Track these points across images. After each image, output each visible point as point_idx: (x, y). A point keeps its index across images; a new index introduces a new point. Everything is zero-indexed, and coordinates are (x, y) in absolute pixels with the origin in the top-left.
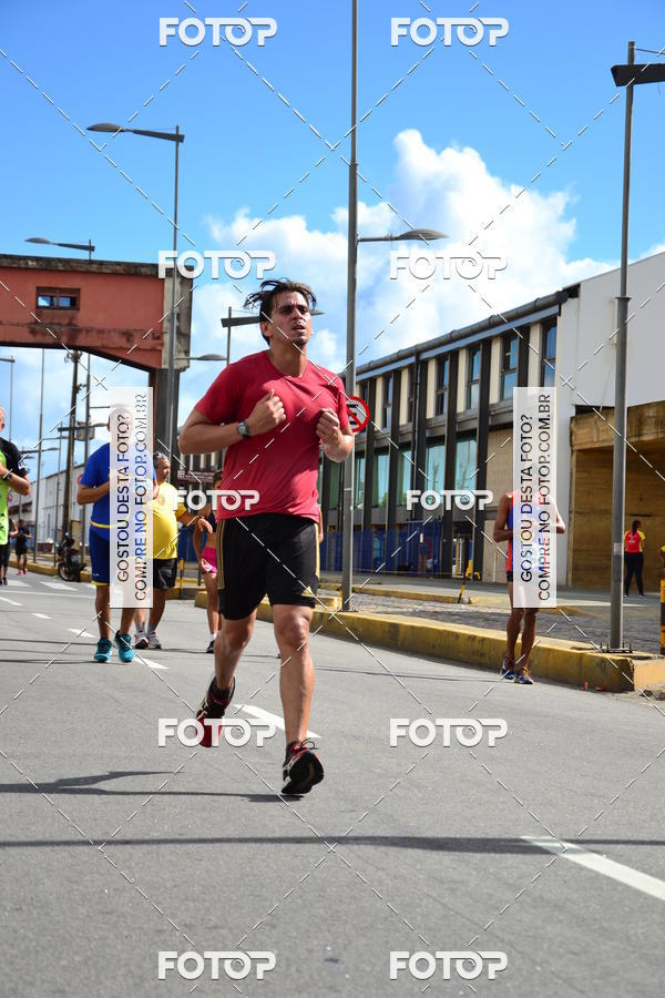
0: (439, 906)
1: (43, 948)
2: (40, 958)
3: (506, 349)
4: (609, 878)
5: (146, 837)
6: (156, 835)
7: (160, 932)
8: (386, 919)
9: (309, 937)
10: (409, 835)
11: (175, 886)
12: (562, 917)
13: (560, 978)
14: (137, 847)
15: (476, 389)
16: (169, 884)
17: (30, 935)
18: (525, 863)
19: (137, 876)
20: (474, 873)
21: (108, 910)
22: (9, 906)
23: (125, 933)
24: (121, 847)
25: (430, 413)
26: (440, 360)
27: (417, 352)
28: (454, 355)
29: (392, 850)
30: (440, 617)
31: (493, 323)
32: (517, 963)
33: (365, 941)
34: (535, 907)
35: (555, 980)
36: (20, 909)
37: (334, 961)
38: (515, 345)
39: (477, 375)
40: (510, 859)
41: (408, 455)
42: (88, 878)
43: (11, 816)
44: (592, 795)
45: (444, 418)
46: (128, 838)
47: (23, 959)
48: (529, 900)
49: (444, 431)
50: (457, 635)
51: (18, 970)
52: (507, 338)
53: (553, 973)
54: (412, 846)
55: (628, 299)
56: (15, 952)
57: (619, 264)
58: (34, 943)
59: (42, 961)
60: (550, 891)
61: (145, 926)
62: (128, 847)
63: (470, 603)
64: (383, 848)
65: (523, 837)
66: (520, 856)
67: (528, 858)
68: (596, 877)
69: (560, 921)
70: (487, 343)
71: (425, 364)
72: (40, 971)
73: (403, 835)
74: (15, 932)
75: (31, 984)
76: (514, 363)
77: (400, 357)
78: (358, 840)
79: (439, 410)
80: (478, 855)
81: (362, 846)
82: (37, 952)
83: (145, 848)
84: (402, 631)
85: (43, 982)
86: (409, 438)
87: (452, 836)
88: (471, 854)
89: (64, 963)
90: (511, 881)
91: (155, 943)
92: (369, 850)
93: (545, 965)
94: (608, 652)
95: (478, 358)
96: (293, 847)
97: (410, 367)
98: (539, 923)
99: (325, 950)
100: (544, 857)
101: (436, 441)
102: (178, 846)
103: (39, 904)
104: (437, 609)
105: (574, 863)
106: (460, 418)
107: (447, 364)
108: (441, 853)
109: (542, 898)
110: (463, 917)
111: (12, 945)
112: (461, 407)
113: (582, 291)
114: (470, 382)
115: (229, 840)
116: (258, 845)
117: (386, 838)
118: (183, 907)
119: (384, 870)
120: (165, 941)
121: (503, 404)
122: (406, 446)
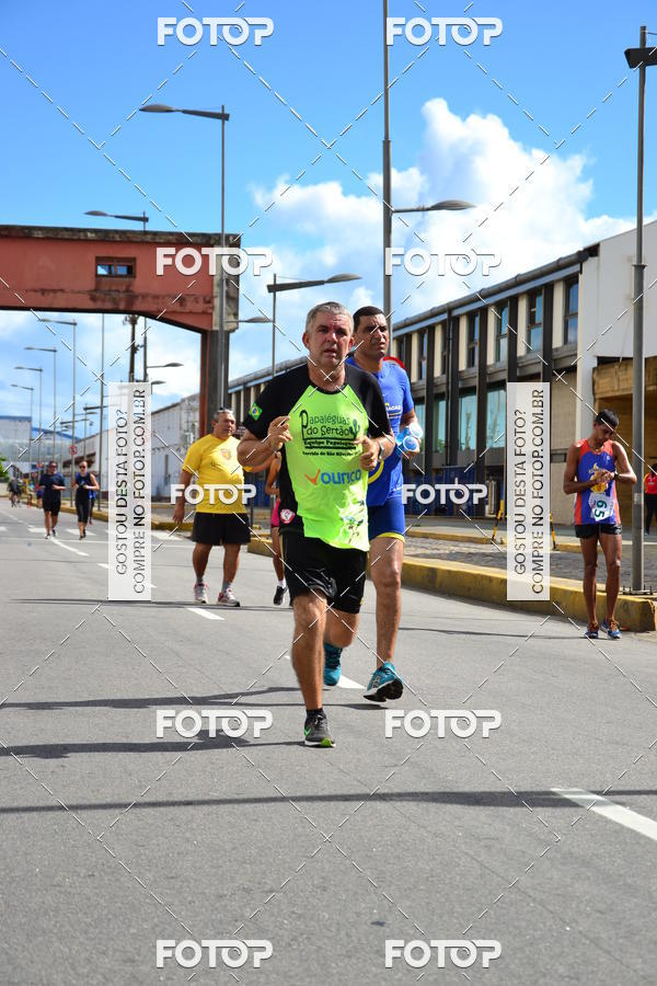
0: (475, 865)
1: (114, 915)
2: (111, 926)
3: (532, 305)
4: (632, 831)
5: (207, 798)
6: (215, 795)
7: (221, 897)
8: (427, 879)
9: (357, 899)
10: (448, 790)
11: (233, 849)
12: (589, 874)
13: (587, 938)
14: (199, 808)
15: (504, 343)
16: (228, 846)
17: (102, 901)
18: (555, 817)
19: (199, 838)
20: (508, 828)
21: (173, 875)
22: (83, 872)
23: (190, 899)
24: (183, 808)
25: (463, 365)
26: (471, 316)
27: (449, 309)
28: (484, 311)
29: (433, 806)
30: (475, 558)
31: (518, 281)
32: (548, 924)
33: (408, 903)
34: (563, 864)
35: (583, 941)
36: (93, 875)
37: (381, 924)
38: (540, 301)
39: (506, 330)
40: (542, 813)
41: (442, 405)
42: (154, 841)
43: (82, 777)
44: (617, 743)
45: (475, 370)
46: (190, 799)
47: (96, 927)
48: (558, 856)
49: (476, 382)
50: (490, 579)
51: (92, 939)
52: (532, 295)
53: (580, 932)
54: (451, 802)
55: (644, 267)
56: (89, 920)
57: (635, 226)
58: (105, 912)
59: (114, 929)
60: (578, 846)
61: (207, 891)
62: (190, 808)
63: (502, 543)
64: (424, 805)
65: (553, 790)
66: (550, 809)
67: (558, 811)
68: (620, 830)
69: (589, 878)
70: (514, 300)
71: (457, 320)
72: (113, 940)
73: (442, 790)
74: (89, 899)
75: (104, 953)
76: (539, 318)
77: (434, 314)
78: (401, 796)
79: (470, 363)
80: (512, 810)
81: (404, 803)
82: (109, 920)
83: (205, 808)
84: (439, 574)
85: (115, 951)
86: (443, 389)
87: (487, 790)
88: (505, 808)
89: (132, 931)
90: (542, 837)
91: (217, 909)
92: (411, 807)
93: (574, 925)
94: (631, 594)
95: (506, 313)
96: (342, 805)
97: (443, 323)
98: (569, 880)
99: (371, 913)
100: (573, 810)
101: (469, 391)
102: (236, 806)
103: (109, 870)
104: (472, 551)
105: (601, 816)
106: (490, 370)
107: (477, 319)
108: (477, 808)
109: (571, 853)
110: (498, 876)
111: (85, 913)
112: (490, 360)
113: (602, 250)
114: (499, 336)
115: (283, 799)
116: (310, 803)
117: (427, 794)
118: (242, 871)
119: (424, 827)
120: (226, 906)
121: (529, 357)
122: (441, 397)
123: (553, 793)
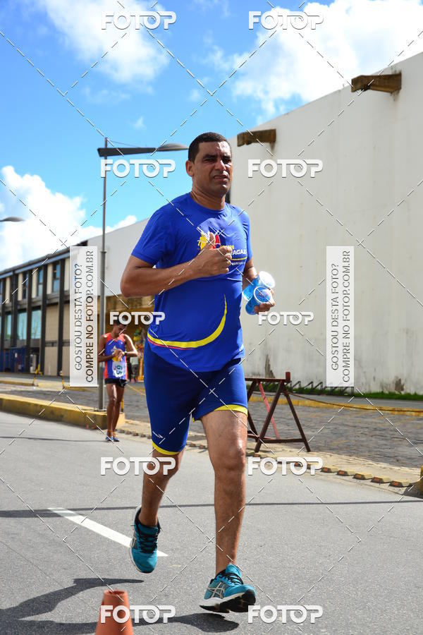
0: (5, 547)
3: (54, 269)
15: (41, 287)
18: (48, 522)
20: (24, 528)
25: (20, 298)
26: (24, 274)
27: (13, 270)
28: (31, 271)
30: (23, 393)
31: (49, 257)
34: (49, 546)
38: (58, 267)
39: (41, 281)
41: (10, 317)
44: (84, 485)
45: (26, 300)
48: (48, 542)
49: (26, 306)
50: (29, 404)
52: (55, 264)
53: (54, 579)
55: (105, 252)
63: (38, 386)
65: (49, 509)
66: (47, 518)
67: (50, 519)
68: (79, 528)
69: (61, 552)
70: (46, 267)
71: (17, 276)
76: (58, 275)
77: (6, 272)
79: (24, 296)
80: (27, 519)
84: (4, 401)
86: (10, 309)
87: (16, 509)
88: (24, 519)
90: (41, 532)
94: (98, 411)
95: (42, 273)
97: (11, 277)
98: (51, 554)
100: (57, 518)
101: (23, 311)
104: (22, 389)
105: (71, 521)
106: (34, 300)
107: (28, 275)
108: (10, 518)
109: (54, 540)
110: (16, 552)
112: (34, 295)
113: (89, 243)
114: (38, 284)
121: (54, 294)
122: (9, 313)
123: (49, 510)
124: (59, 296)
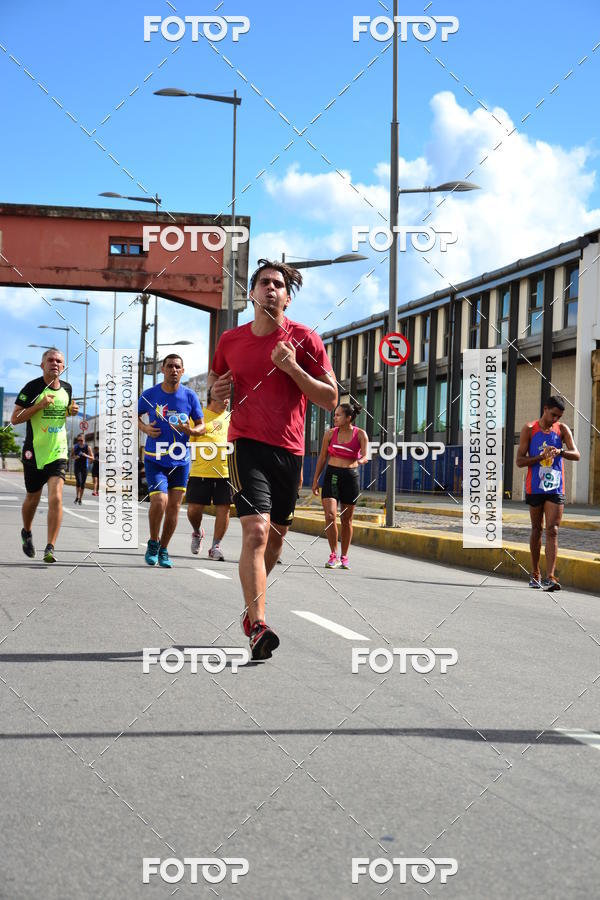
1: (128, 827)
2: (125, 836)
3: (533, 289)
5: (217, 729)
6: (225, 727)
7: (232, 813)
8: (435, 802)
9: (366, 818)
10: (453, 727)
11: (244, 773)
12: (594, 801)
13: (593, 855)
14: (209, 737)
15: (505, 326)
16: (239, 771)
17: (116, 816)
18: (559, 753)
19: (210, 763)
21: (185, 794)
22: (97, 790)
23: (202, 814)
24: (194, 738)
25: (464, 348)
26: (473, 299)
27: (451, 293)
28: (486, 295)
29: (439, 741)
31: (520, 266)
32: (554, 842)
33: (416, 822)
34: (568, 792)
35: (590, 857)
36: (106, 793)
37: (389, 839)
38: (541, 286)
39: (506, 314)
40: (545, 749)
41: (444, 386)
42: (165, 765)
43: (95, 710)
46: (200, 729)
47: (110, 837)
48: (563, 785)
51: (107, 847)
52: (533, 280)
53: (587, 850)
54: (456, 737)
56: (103, 831)
58: (119, 823)
59: (128, 838)
60: (583, 778)
61: (218, 809)
62: (201, 738)
64: (430, 739)
65: (556, 729)
66: (554, 746)
67: (562, 748)
69: (593, 804)
70: (516, 284)
71: (459, 303)
72: (126, 848)
73: (448, 727)
74: (103, 812)
75: (118, 859)
76: (540, 302)
77: (437, 297)
78: (406, 732)
79: (472, 345)
80: (516, 746)
81: (411, 737)
82: (123, 831)
83: (216, 738)
84: (440, 545)
85: (129, 857)
86: (445, 371)
87: (492, 728)
88: (509, 744)
89: (146, 840)
90: (547, 769)
91: (228, 824)
92: (417, 741)
93: (580, 844)
95: (507, 298)
96: (349, 738)
97: (446, 306)
98: (573, 806)
99: (380, 830)
100: (576, 747)
102: (246, 737)
103: (123, 789)
107: (479, 303)
108: (481, 743)
109: (575, 784)
110: (505, 800)
111: (100, 825)
112: (492, 343)
114: (500, 320)
115: (291, 732)
116: (318, 736)
117: (432, 730)
118: (252, 791)
119: (431, 758)
120: (237, 821)
121: (530, 339)
122: (442, 378)
123: (557, 733)
124: (541, 343)
